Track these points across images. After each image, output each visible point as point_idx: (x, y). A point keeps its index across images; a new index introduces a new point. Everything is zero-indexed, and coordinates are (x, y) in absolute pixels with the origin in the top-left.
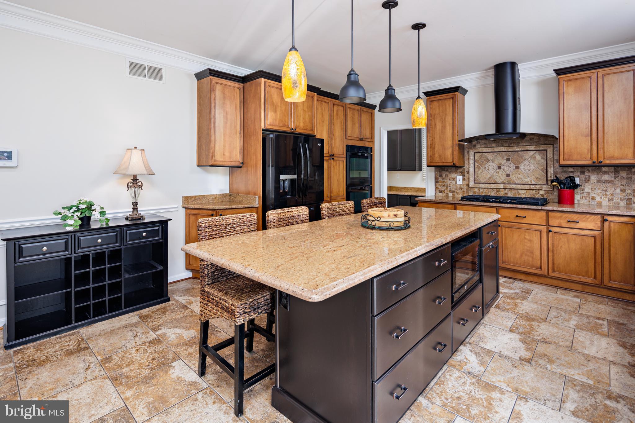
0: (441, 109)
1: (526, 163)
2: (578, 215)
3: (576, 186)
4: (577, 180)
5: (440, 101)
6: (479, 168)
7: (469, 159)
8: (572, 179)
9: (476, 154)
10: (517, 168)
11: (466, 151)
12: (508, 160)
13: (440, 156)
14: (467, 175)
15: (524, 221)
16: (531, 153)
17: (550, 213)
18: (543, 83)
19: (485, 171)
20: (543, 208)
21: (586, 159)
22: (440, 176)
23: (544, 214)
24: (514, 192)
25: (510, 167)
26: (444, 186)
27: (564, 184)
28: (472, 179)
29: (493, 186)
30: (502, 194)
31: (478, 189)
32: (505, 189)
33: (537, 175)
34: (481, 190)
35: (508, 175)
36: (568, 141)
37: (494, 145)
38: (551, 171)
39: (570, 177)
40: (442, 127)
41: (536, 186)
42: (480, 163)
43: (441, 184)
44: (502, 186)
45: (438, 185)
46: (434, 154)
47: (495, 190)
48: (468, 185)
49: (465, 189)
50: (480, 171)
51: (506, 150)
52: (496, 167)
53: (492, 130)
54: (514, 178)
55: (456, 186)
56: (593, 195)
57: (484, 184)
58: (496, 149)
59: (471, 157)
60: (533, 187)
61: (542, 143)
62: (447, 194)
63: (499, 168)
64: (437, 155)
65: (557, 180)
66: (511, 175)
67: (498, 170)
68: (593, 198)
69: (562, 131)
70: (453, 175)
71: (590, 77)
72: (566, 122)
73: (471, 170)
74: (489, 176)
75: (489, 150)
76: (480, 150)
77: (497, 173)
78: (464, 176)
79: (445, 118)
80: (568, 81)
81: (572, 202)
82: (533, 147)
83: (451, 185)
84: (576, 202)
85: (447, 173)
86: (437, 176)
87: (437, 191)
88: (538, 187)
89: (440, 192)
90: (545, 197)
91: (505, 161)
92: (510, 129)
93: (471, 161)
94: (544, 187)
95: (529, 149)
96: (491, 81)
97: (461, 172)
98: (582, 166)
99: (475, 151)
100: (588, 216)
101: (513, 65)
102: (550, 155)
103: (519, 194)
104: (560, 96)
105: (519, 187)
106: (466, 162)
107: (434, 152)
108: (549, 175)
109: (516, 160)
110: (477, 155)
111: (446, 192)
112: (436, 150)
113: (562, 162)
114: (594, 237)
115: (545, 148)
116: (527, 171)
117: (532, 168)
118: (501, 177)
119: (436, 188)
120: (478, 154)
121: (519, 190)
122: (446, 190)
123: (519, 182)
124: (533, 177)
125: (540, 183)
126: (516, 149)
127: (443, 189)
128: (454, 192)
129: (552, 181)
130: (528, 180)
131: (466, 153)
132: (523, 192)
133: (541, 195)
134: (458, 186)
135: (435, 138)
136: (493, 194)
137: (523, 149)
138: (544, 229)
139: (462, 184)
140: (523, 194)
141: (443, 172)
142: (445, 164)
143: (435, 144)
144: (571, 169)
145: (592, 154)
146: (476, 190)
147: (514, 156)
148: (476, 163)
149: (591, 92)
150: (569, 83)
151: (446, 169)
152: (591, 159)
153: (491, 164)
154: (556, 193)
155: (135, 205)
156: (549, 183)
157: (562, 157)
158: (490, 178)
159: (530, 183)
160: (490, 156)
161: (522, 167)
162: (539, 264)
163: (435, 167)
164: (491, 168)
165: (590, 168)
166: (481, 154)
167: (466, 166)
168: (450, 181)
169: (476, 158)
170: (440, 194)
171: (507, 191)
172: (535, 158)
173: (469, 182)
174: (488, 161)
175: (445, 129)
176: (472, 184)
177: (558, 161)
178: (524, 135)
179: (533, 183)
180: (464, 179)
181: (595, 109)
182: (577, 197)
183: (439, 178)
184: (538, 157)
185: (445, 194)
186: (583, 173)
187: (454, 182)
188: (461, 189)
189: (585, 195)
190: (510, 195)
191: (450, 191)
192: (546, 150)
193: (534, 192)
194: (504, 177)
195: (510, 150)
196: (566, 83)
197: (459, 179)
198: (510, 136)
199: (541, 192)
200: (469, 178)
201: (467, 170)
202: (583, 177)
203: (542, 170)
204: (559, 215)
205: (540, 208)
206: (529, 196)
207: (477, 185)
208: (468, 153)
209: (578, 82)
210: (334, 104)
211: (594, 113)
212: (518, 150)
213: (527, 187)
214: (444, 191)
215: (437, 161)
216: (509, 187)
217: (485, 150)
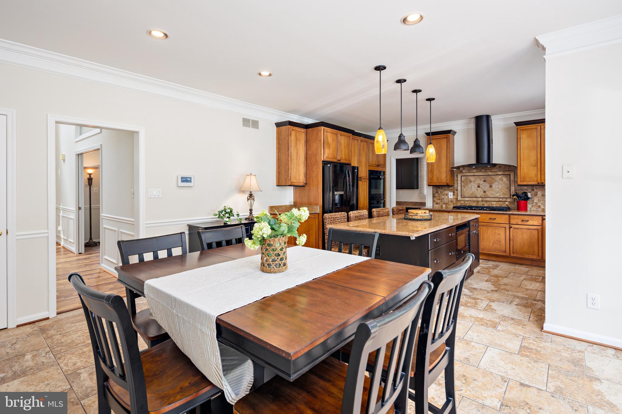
0: (438, 145)
1: (497, 183)
2: (529, 217)
3: (528, 198)
4: (529, 195)
5: (437, 140)
6: (465, 187)
7: (457, 180)
8: (526, 194)
9: (462, 177)
10: (491, 186)
11: (455, 174)
12: (485, 181)
13: (437, 178)
14: (456, 192)
15: (495, 221)
16: (500, 177)
17: (511, 216)
18: (507, 130)
19: (469, 189)
20: (507, 212)
21: (534, 181)
22: (437, 192)
23: (507, 216)
24: (488, 203)
25: (486, 186)
26: (439, 199)
27: (521, 197)
28: (459, 194)
29: (474, 199)
30: (480, 204)
31: (464, 201)
32: (483, 201)
33: (503, 192)
34: (466, 202)
35: (485, 192)
36: (523, 169)
37: (475, 171)
38: (513, 189)
39: (525, 193)
40: (439, 158)
41: (503, 199)
42: (465, 183)
43: (437, 198)
44: (480, 199)
45: (435, 199)
46: (433, 177)
47: (476, 202)
48: (457, 199)
49: (455, 202)
50: (465, 189)
51: (483, 174)
52: (476, 186)
53: (473, 161)
54: (488, 193)
55: (448, 200)
56: (539, 204)
57: (468, 198)
58: (476, 174)
59: (459, 179)
60: (501, 199)
61: (507, 170)
62: (442, 205)
63: (479, 187)
64: (435, 178)
65: (517, 195)
66: (486, 191)
67: (478, 188)
68: (539, 207)
69: (519, 163)
70: (446, 192)
71: (536, 128)
72: (522, 157)
73: (459, 188)
74: (471, 192)
75: (472, 174)
76: (465, 174)
77: (477, 190)
78: (454, 192)
79: (441, 152)
80: (523, 130)
81: (526, 209)
82: (501, 173)
83: (445, 199)
84: (528, 209)
85: (442, 190)
86: (435, 192)
87: (435, 203)
89: (437, 204)
90: (509, 206)
91: (483, 182)
92: (485, 161)
93: (459, 182)
94: (509, 200)
95: (499, 174)
97: (451, 190)
98: (533, 186)
99: (462, 175)
100: (534, 217)
101: (488, 117)
102: (512, 178)
103: (492, 204)
104: (518, 140)
105: (492, 199)
106: (456, 183)
107: (433, 175)
108: (512, 191)
109: (490, 181)
111: (441, 204)
112: (434, 174)
113: (519, 183)
114: (537, 230)
115: (509, 173)
116: (497, 189)
117: (500, 186)
118: (480, 193)
119: (434, 201)
120: (464, 177)
121: (492, 202)
122: (441, 203)
123: (492, 196)
124: (501, 193)
125: (505, 197)
126: (490, 174)
127: (439, 201)
128: (446, 204)
129: (513, 196)
130: (497, 195)
131: (456, 176)
132: (495, 203)
133: (507, 205)
134: (450, 200)
135: (433, 165)
136: (474, 204)
137: (494, 174)
138: (507, 226)
139: (452, 198)
140: (495, 204)
141: (439, 189)
142: (441, 184)
143: (434, 170)
144: (525, 188)
145: (537, 178)
146: (462, 202)
147: (488, 179)
148: (462, 183)
149: (537, 138)
150: (524, 131)
151: (441, 188)
152: (537, 181)
153: (473, 184)
154: (516, 204)
155: (251, 210)
156: (512, 196)
157: (519, 179)
158: (472, 194)
159: (499, 197)
160: (472, 179)
161: (494, 186)
162: (504, 249)
163: (433, 186)
164: (473, 187)
165: (537, 187)
166: (466, 177)
167: (456, 185)
168: (444, 196)
169: (462, 180)
170: (437, 205)
171: (483, 203)
172: (502, 180)
173: (457, 197)
174: (471, 182)
175: (441, 160)
176: (459, 198)
177: (517, 182)
178: (495, 165)
179: (501, 197)
180: (454, 195)
181: (539, 149)
182: (529, 206)
183: (436, 194)
184: (505, 179)
185: (440, 206)
186: (533, 190)
187: (447, 197)
188: (452, 201)
189: (534, 204)
190: (486, 205)
191: (444, 203)
192: (510, 175)
193: (502, 203)
194: (482, 193)
195: (486, 174)
196: (522, 131)
197: (451, 195)
198: (485, 165)
199: (507, 203)
200: (457, 194)
201: (456, 188)
202: (533, 192)
203: (507, 188)
204: (516, 216)
205: (505, 212)
206: (498, 206)
207: (463, 199)
208: (457, 176)
209: (529, 131)
210: (361, 141)
211: (539, 152)
212: (491, 174)
213: (497, 200)
214: (439, 204)
215: (436, 182)
216: (485, 199)
217: (468, 174)
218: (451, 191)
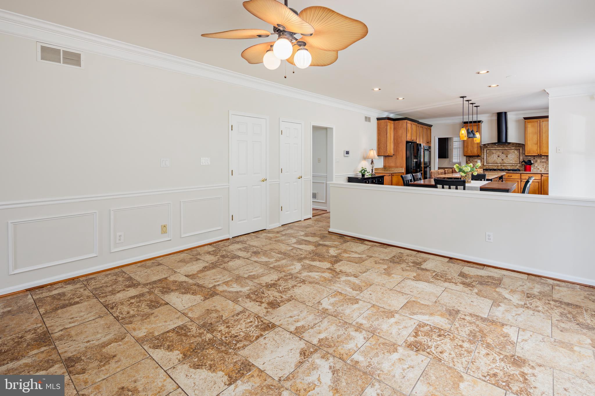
1: (511, 154)
2: (532, 174)
3: (532, 164)
4: (532, 162)
5: (469, 125)
7: (484, 152)
8: (530, 161)
10: (507, 156)
11: (483, 148)
12: (503, 153)
13: (471, 151)
14: (483, 160)
15: (511, 178)
16: (513, 150)
17: (522, 174)
18: (518, 121)
19: (492, 158)
20: (519, 172)
21: (535, 153)
22: (469, 160)
23: (519, 174)
24: (505, 167)
25: (503, 156)
27: (527, 163)
28: (485, 162)
29: (496, 165)
30: (499, 168)
33: (516, 160)
34: (490, 167)
35: (503, 160)
36: (529, 146)
37: (496, 146)
38: (521, 158)
39: (529, 160)
42: (490, 154)
44: (500, 165)
46: (468, 150)
48: (484, 164)
49: (482, 167)
50: (489, 158)
51: (501, 149)
52: (497, 156)
53: (496, 141)
54: (505, 161)
56: (538, 167)
57: (491, 164)
58: (497, 148)
59: (485, 151)
61: (518, 146)
63: (499, 157)
64: (469, 151)
65: (524, 161)
68: (538, 169)
69: (526, 142)
70: (476, 160)
71: (537, 122)
72: (528, 138)
73: (485, 158)
74: (493, 160)
75: (494, 149)
76: (489, 149)
77: (498, 159)
78: (481, 160)
80: (529, 122)
81: (530, 171)
82: (513, 148)
84: (532, 170)
85: (472, 159)
86: (467, 160)
88: (516, 165)
90: (519, 169)
91: (501, 154)
92: (504, 140)
93: (485, 154)
94: (519, 165)
96: (495, 118)
98: (534, 156)
99: (487, 149)
100: (536, 175)
101: (506, 113)
102: (521, 151)
103: (507, 168)
104: (525, 128)
105: (507, 165)
106: (483, 154)
108: (520, 160)
110: (488, 151)
113: (526, 154)
114: (538, 182)
115: (519, 149)
116: (511, 158)
117: (513, 156)
118: (499, 160)
123: (507, 163)
124: (514, 161)
125: (516, 163)
126: (506, 149)
129: (522, 162)
130: (511, 162)
131: (482, 150)
135: (468, 142)
136: (495, 168)
137: (509, 149)
138: (519, 180)
140: (509, 168)
141: (470, 158)
142: (474, 155)
143: (468, 145)
144: (530, 157)
145: (538, 151)
146: (487, 166)
147: (505, 152)
148: (487, 154)
149: (538, 127)
150: (530, 123)
151: (472, 157)
152: (537, 153)
153: (494, 155)
154: (523, 167)
155: (372, 170)
156: (521, 163)
157: (526, 152)
160: (494, 151)
161: (509, 156)
163: (466, 156)
164: (494, 157)
165: (537, 157)
167: (482, 156)
171: (502, 167)
172: (514, 152)
173: (484, 163)
174: (493, 153)
176: (485, 164)
177: (524, 154)
178: (510, 143)
179: (514, 163)
180: (481, 162)
181: (539, 134)
182: (532, 169)
184: (516, 152)
186: (534, 159)
189: (535, 167)
190: (503, 168)
193: (514, 166)
194: (501, 161)
195: (503, 149)
196: (528, 123)
197: (479, 162)
198: (504, 143)
199: (517, 167)
200: (484, 161)
201: (483, 157)
202: (534, 160)
203: (518, 158)
204: (525, 174)
205: (518, 172)
206: (512, 169)
207: (488, 165)
208: (484, 150)
209: (533, 123)
211: (539, 136)
213: (511, 165)
215: (470, 154)
216: (503, 165)
217: (491, 149)
218: (479, 159)
